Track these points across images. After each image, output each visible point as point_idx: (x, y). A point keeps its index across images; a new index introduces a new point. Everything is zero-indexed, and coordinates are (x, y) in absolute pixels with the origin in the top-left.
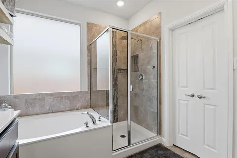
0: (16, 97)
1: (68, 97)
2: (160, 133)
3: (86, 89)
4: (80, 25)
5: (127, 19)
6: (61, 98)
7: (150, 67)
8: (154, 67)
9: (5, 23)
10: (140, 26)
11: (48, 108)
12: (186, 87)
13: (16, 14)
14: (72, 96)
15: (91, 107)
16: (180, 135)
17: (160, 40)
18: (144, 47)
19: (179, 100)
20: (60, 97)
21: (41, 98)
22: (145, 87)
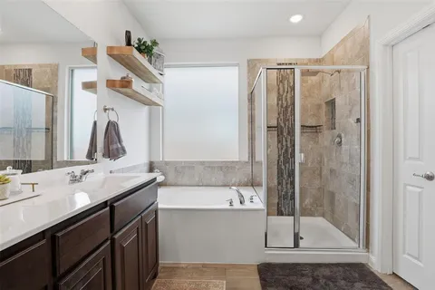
0: (167, 163)
1: (221, 168)
2: (367, 245)
3: (246, 158)
4: (237, 65)
5: (320, 36)
6: (213, 168)
7: (352, 121)
8: (358, 120)
9: (155, 83)
10: (338, 45)
11: (197, 179)
12: (418, 159)
13: (165, 70)
14: (226, 167)
15: (252, 186)
16: (406, 256)
17: (368, 68)
18: (344, 84)
19: (405, 185)
20: (210, 166)
21: (190, 166)
22: (346, 159)
